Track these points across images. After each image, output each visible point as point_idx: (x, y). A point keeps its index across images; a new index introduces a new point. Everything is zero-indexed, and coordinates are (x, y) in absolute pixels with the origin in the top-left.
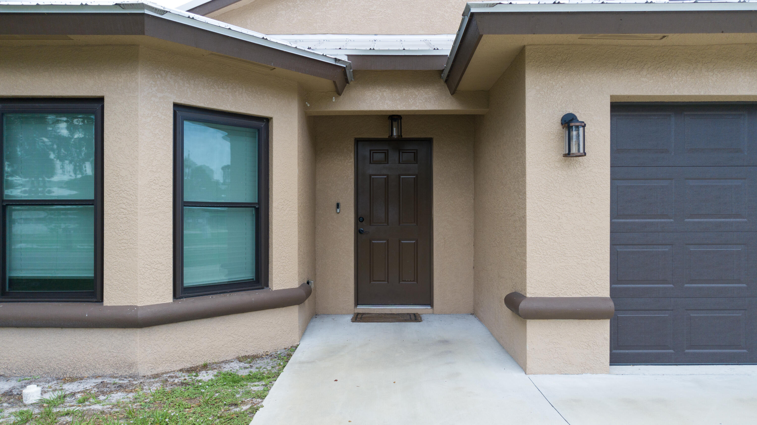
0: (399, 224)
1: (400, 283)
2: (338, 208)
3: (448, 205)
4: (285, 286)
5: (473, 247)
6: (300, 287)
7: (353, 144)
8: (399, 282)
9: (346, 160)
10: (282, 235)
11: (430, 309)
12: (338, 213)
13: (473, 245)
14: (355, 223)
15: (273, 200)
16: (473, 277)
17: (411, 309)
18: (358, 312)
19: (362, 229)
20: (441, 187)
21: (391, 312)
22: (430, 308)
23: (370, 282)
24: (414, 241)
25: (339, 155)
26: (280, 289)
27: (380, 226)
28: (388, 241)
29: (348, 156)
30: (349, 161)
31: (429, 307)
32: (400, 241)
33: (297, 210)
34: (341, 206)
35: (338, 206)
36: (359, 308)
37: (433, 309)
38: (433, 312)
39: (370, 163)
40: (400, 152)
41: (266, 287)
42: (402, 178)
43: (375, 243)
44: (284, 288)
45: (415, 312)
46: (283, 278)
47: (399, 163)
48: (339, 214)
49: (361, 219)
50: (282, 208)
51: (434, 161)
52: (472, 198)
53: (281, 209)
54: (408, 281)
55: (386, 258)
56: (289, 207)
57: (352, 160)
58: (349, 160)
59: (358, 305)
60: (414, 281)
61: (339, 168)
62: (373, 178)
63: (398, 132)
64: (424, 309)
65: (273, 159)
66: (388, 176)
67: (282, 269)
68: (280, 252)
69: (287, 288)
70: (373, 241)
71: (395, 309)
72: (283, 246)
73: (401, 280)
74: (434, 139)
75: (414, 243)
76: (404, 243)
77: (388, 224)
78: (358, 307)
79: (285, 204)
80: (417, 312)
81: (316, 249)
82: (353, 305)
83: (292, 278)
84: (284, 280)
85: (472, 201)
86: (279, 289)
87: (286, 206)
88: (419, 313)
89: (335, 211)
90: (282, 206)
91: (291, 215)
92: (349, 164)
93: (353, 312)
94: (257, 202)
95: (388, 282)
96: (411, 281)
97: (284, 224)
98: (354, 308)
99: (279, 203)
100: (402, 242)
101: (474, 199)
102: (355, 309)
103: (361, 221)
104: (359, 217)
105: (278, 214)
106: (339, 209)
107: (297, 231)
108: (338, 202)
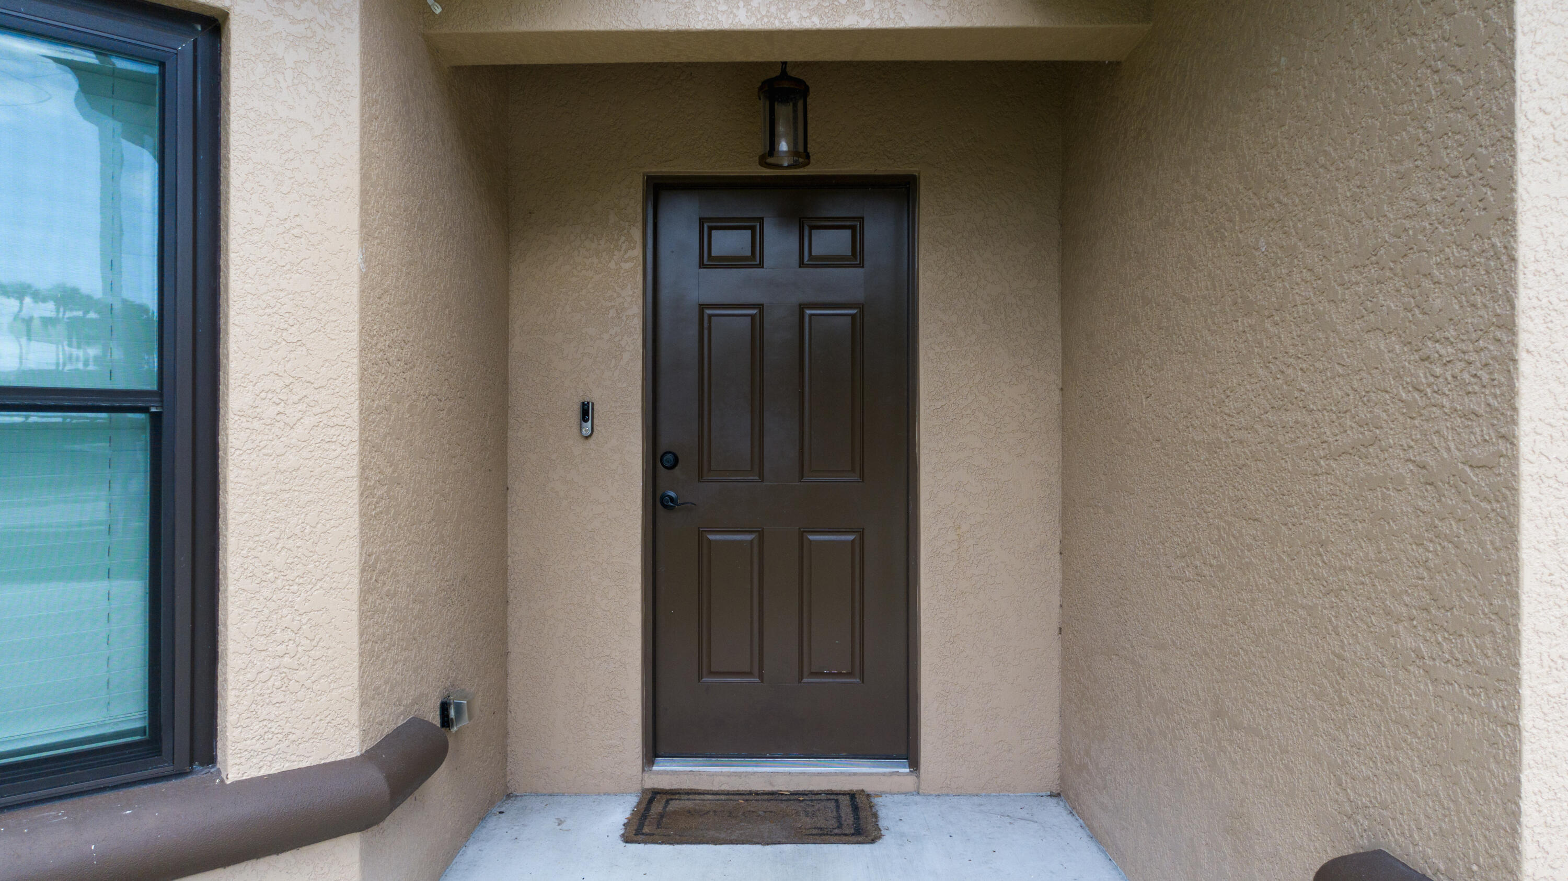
0: (801, 475)
1: (805, 680)
2: (586, 421)
3: (969, 412)
4: (293, 758)
5: (1058, 557)
6: (369, 756)
7: (640, 196)
8: (801, 677)
9: (616, 252)
10: (276, 534)
11: (906, 774)
12: (587, 438)
13: (1057, 550)
14: (645, 472)
15: (231, 381)
16: (1056, 663)
17: (842, 773)
18: (656, 786)
19: (672, 494)
20: (945, 348)
21: (771, 784)
22: (907, 770)
23: (700, 677)
24: (851, 537)
25: (590, 235)
26: (264, 772)
27: (732, 481)
28: (761, 535)
29: (623, 238)
30: (626, 257)
31: (905, 767)
32: (801, 535)
33: (356, 426)
34: (600, 412)
35: (586, 412)
36: (658, 773)
37: (918, 777)
38: (918, 788)
39: (702, 265)
40: (803, 227)
41: (202, 764)
42: (811, 315)
43: (716, 541)
44: (287, 766)
45: (855, 787)
46: (282, 723)
47: (802, 264)
48: (591, 441)
49: (670, 457)
50: (278, 418)
51: (921, 256)
52: (1054, 386)
53: (269, 421)
54: (830, 675)
55: (756, 592)
56: (317, 410)
57: (638, 252)
58: (626, 252)
59: (656, 756)
60: (850, 674)
61: (592, 278)
62: (710, 316)
63: (794, 143)
64: (884, 774)
65: (232, 198)
66: (760, 307)
67: (278, 684)
68: (266, 611)
69: (304, 765)
70: (711, 537)
71: (784, 774)
72: (279, 583)
73: (806, 673)
74: (922, 178)
75: (853, 541)
76: (816, 541)
77: (761, 476)
78: (655, 768)
79: (296, 398)
80: (860, 788)
81: (509, 562)
82: (639, 762)
83: (328, 719)
84: (286, 731)
85: (1056, 397)
86: (261, 774)
87: (300, 407)
88: (868, 789)
89: (575, 430)
90: (280, 408)
91: (327, 446)
92: (627, 266)
93: (639, 787)
94: (155, 387)
95: (761, 676)
96: (839, 674)
97: (287, 487)
98: (643, 771)
99: (263, 395)
100: (811, 537)
101: (1062, 389)
102: (646, 775)
103: (668, 465)
104: (660, 452)
105: (253, 441)
106: (590, 423)
107: (356, 517)
108: (587, 400)
